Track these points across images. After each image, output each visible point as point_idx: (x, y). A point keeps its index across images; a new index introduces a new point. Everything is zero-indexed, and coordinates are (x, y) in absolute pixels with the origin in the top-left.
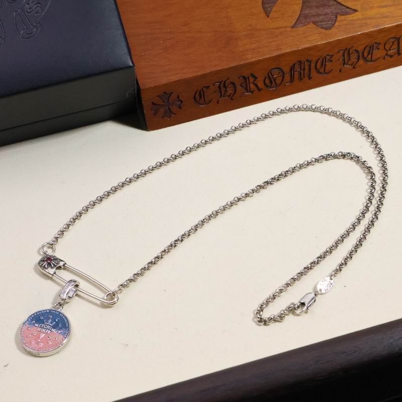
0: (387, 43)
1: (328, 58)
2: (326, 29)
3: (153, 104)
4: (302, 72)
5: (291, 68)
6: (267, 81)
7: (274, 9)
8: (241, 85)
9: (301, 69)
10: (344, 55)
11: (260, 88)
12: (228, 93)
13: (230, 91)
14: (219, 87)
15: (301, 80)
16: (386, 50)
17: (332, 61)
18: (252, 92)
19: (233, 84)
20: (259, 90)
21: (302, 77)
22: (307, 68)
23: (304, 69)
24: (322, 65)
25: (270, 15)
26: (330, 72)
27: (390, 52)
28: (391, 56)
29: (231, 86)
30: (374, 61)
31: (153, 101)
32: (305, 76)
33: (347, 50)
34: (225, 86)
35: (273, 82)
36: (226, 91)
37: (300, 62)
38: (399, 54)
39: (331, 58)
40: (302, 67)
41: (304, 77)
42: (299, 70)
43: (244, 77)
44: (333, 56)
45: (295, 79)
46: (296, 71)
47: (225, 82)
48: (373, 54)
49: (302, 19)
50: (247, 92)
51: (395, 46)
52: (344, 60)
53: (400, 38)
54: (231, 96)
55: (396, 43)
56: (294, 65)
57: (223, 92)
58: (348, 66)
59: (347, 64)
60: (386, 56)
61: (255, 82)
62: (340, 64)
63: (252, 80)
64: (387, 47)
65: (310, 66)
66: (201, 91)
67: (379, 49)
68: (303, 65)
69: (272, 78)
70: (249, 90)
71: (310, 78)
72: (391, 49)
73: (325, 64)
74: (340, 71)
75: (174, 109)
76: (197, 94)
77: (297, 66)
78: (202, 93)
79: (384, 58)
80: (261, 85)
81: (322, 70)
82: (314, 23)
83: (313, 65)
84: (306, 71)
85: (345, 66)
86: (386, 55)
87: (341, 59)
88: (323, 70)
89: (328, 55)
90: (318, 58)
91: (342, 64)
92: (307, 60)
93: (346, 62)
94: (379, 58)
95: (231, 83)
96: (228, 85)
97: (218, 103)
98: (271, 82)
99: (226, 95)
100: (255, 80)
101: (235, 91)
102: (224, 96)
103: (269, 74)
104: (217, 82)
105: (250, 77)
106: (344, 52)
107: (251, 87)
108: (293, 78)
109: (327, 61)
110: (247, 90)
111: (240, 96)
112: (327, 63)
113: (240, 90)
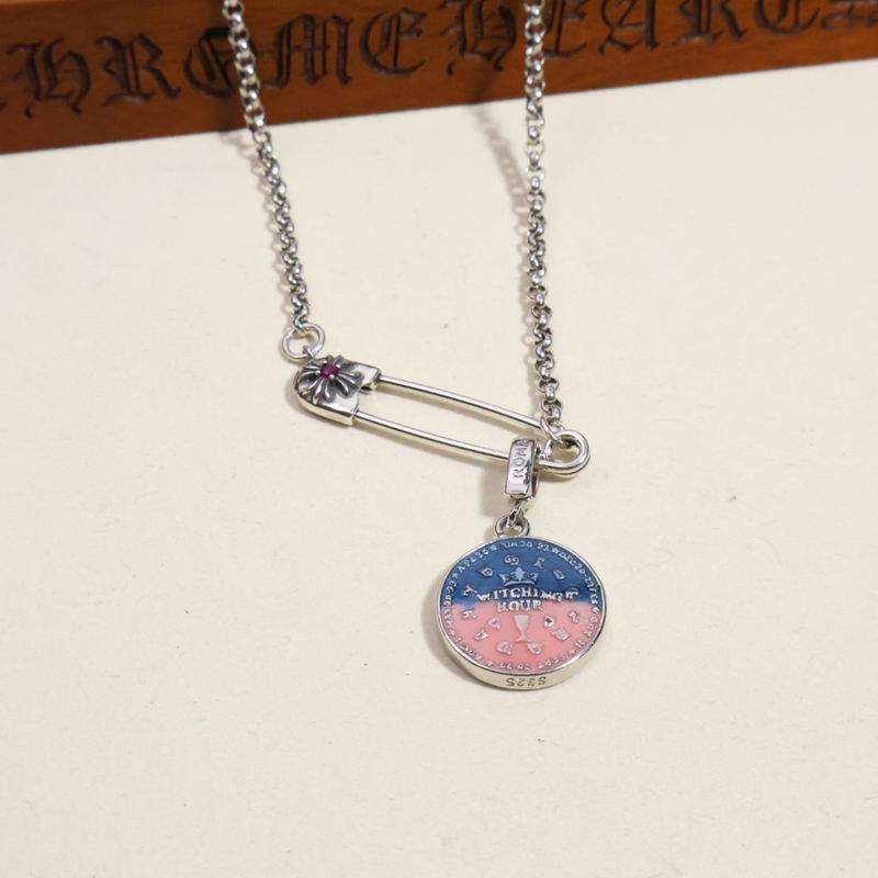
1: (407, 19)
4: (318, 55)
5: (280, 35)
6: (197, 68)
8: (106, 67)
9: (313, 43)
10: (461, 19)
11: (174, 87)
12: (63, 89)
13: (69, 83)
14: (31, 63)
15: (315, 79)
16: (608, 23)
17: (419, 33)
18: (147, 97)
19: (80, 59)
20: (172, 93)
21: (318, 69)
22: (333, 42)
23: (325, 48)
24: (388, 40)
26: (414, 69)
27: (620, 34)
28: (627, 47)
29: (70, 63)
30: (567, 55)
32: (328, 67)
33: (473, 5)
34: (48, 60)
35: (218, 74)
36: (54, 81)
37: (309, 18)
38: (653, 44)
39: (417, 22)
40: (319, 42)
41: (325, 72)
42: (308, 45)
43: (115, 43)
44: (423, 15)
45: (292, 76)
46: (298, 48)
47: (49, 48)
48: (565, 28)
50: (130, 93)
51: (639, 15)
52: (463, 36)
54: (72, 100)
55: (642, 3)
56: (289, 26)
57: (44, 83)
58: (477, 58)
59: (473, 51)
60: (608, 46)
61: (156, 66)
62: (450, 48)
63: (143, 55)
64: (613, 14)
65: (344, 38)
67: (582, 16)
68: (319, 31)
69: (214, 64)
70: (134, 89)
71: (345, 79)
72: (625, 22)
73: (397, 41)
74: (450, 71)
77: (298, 35)
79: (601, 49)
80: (175, 77)
81: (386, 58)
83: (354, 39)
84: (332, 54)
85: (468, 56)
86: (610, 39)
87: (452, 31)
88: (391, 58)
89: (407, 11)
90: (373, 14)
91: (457, 47)
92: (335, 17)
93: (470, 43)
94: (584, 45)
95: (72, 54)
96: (62, 60)
97: (28, 114)
98: (210, 73)
99: (56, 92)
100: (154, 58)
101: (87, 85)
102: (49, 97)
103: (205, 44)
104: (25, 46)
105: (138, 47)
106: (463, 10)
107: (141, 81)
108: (285, 69)
109: (403, 29)
110: (129, 86)
111: (106, 104)
112: (404, 39)
113: (103, 82)
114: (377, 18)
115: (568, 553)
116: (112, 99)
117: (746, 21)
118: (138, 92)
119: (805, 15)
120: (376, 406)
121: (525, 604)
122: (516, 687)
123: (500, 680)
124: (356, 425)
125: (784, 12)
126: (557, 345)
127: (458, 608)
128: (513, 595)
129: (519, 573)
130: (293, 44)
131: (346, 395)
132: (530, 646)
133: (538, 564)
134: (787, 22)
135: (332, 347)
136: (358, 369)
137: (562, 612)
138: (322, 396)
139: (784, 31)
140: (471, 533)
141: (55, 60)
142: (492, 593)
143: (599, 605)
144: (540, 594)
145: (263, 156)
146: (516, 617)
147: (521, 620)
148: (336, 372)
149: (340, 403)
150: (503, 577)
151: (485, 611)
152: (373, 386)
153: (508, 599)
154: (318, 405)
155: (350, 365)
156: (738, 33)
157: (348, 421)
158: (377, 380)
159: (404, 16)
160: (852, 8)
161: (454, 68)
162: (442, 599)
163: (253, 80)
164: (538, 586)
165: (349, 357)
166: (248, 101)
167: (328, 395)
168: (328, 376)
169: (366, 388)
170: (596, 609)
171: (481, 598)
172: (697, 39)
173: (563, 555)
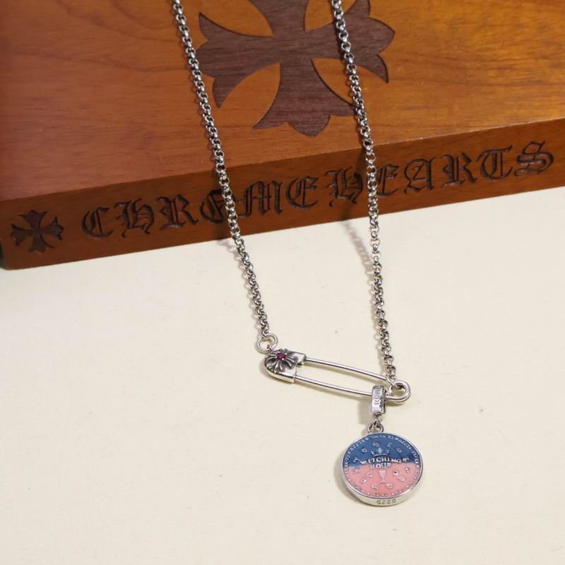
0: (410, 167)
1: (309, 181)
2: (309, 135)
3: (14, 226)
4: (265, 200)
5: (247, 191)
6: (206, 209)
7: (230, 95)
8: (161, 211)
9: (263, 195)
10: (336, 180)
11: (195, 220)
12: (141, 222)
13: (144, 220)
14: (125, 211)
15: (264, 212)
16: (408, 178)
17: (315, 187)
18: (182, 225)
19: (149, 208)
20: (194, 222)
21: (266, 208)
22: (273, 194)
23: (269, 197)
24: (300, 192)
25: (223, 105)
26: (313, 204)
27: (414, 183)
28: (418, 190)
29: (145, 210)
30: (388, 194)
31: (14, 223)
32: (271, 207)
33: (342, 172)
34: (134, 209)
35: (217, 212)
36: (136, 220)
37: (261, 183)
38: (431, 187)
39: (314, 182)
40: (266, 194)
41: (269, 209)
42: (261, 196)
43: (167, 200)
44: (317, 179)
45: (253, 211)
46: (256, 197)
47: (134, 203)
48: (386, 181)
49: (273, 117)
50: (174, 223)
51: (424, 173)
52: (337, 188)
53: (431, 161)
54: (145, 228)
55: (425, 168)
56: (251, 187)
57: (131, 221)
58: (343, 198)
59: (342, 195)
60: (409, 189)
61: (186, 209)
62: (330, 194)
63: (179, 204)
64: (410, 173)
65: (278, 191)
66: (95, 214)
67: (395, 175)
68: (266, 189)
69: (214, 206)
70: (175, 221)
71: (279, 212)
72: (417, 177)
73: (304, 192)
74: (331, 205)
75: (50, 239)
76: (88, 218)
77: (255, 190)
78: (96, 218)
79: (405, 191)
80: (196, 214)
81: (299, 200)
82: (291, 124)
83: (283, 191)
84: (272, 199)
85: (339, 197)
86: (409, 186)
87: (331, 186)
88: (302, 201)
89: (308, 177)
90: (292, 180)
91: (334, 194)
92: (274, 182)
93: (340, 192)
94: (397, 190)
95: (145, 206)
96: (140, 210)
97: (123, 236)
98: (212, 211)
99: (136, 225)
100: (185, 206)
101: (152, 221)
102: (134, 227)
103: (210, 197)
104: (122, 203)
105: (177, 200)
106: (336, 175)
107: (179, 217)
108: (249, 209)
109: (307, 186)
110: (173, 220)
111: (161, 229)
112: (307, 190)
113: (160, 219)
114: (294, 181)
115: (403, 440)
116: (165, 226)
117: (476, 174)
118: (178, 223)
119: (505, 170)
120: (305, 372)
121: (384, 465)
122: (381, 505)
123: (374, 501)
124: (295, 382)
125: (495, 169)
126: (392, 339)
127: (351, 468)
128: (377, 461)
129: (380, 451)
130: (253, 196)
131: (290, 368)
132: (387, 485)
133: (389, 445)
134: (497, 174)
135: (282, 345)
136: (295, 355)
137: (402, 469)
138: (279, 369)
139: (495, 178)
140: (356, 432)
141: (137, 209)
142: (367, 461)
143: (419, 464)
144: (390, 460)
145: (241, 252)
146: (380, 471)
147: (382, 472)
148: (285, 357)
149: (288, 372)
150: (372, 452)
151: (365, 469)
152: (303, 363)
153: (375, 463)
154: (277, 373)
155: (291, 353)
156: (473, 180)
157: (292, 380)
158: (305, 360)
159: (307, 180)
160: (529, 165)
161: (332, 204)
162: (344, 464)
163: (234, 214)
164: (389, 456)
165: (290, 349)
166: (232, 225)
167: (281, 368)
168: (281, 359)
169: (300, 364)
170: (418, 466)
171: (363, 463)
172: (452, 184)
173: (400, 441)
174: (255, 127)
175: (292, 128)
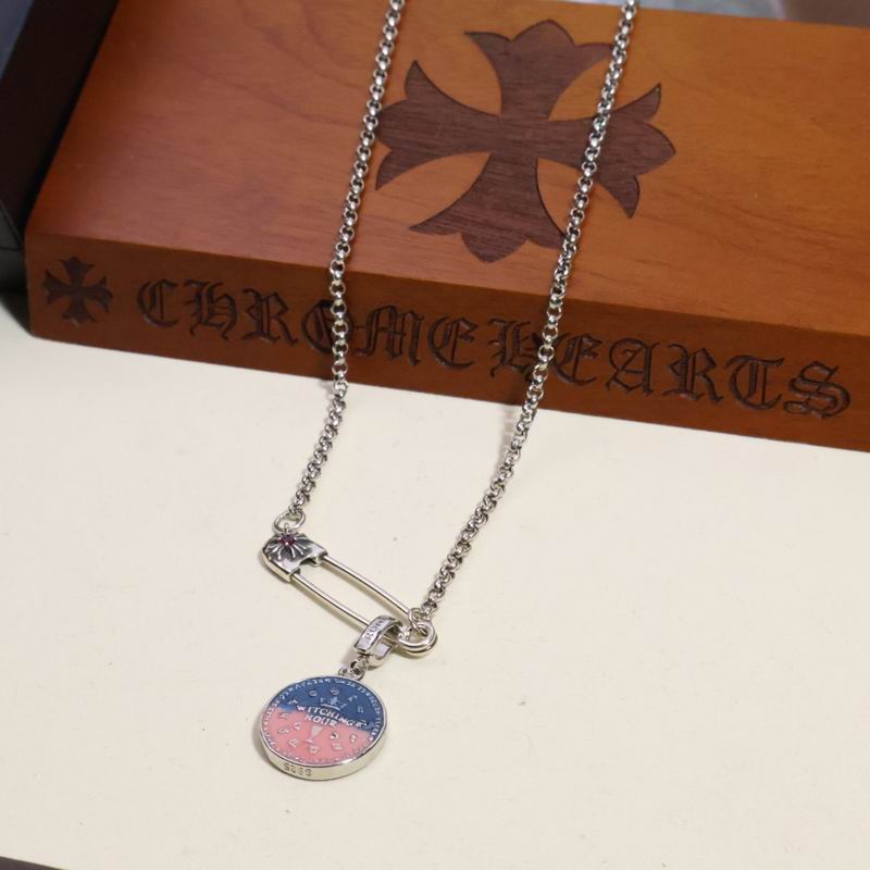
0: (624, 347)
1: (464, 327)
2: (483, 258)
3: (48, 274)
4: (397, 338)
5: (372, 316)
6: (311, 327)
7: (397, 179)
8: (249, 311)
9: (394, 328)
10: (504, 336)
11: (294, 338)
12: (218, 320)
13: (222, 317)
14: (198, 296)
15: (394, 355)
16: (614, 366)
17: (473, 338)
18: (275, 340)
19: (232, 301)
20: (292, 341)
21: (397, 350)
22: (409, 330)
23: (403, 334)
24: (449, 339)
25: (383, 188)
26: (467, 365)
27: (624, 376)
29: (225, 302)
30: (581, 383)
31: (49, 269)
32: (403, 349)
33: (513, 326)
34: (211, 300)
35: (325, 335)
36: (212, 313)
37: (393, 309)
38: (649, 391)
39: (471, 330)
40: (398, 329)
41: (401, 352)
42: (391, 329)
43: (257, 295)
44: (476, 326)
45: (377, 349)
46: (384, 329)
47: (214, 287)
48: (581, 361)
50: (263, 334)
51: (638, 364)
52: (503, 351)
53: (654, 346)
54: (223, 330)
55: (641, 355)
56: (379, 310)
57: (205, 312)
58: (513, 369)
59: (510, 363)
60: (613, 382)
61: (282, 318)
62: (494, 356)
63: (275, 307)
64: (619, 359)
65: (416, 331)
66: (157, 288)
67: (595, 355)
68: (400, 320)
69: (323, 325)
70: (265, 330)
71: (413, 355)
72: (628, 368)
73: (455, 342)
74: (492, 374)
75: (92, 306)
76: (147, 294)
77: (384, 320)
78: (158, 293)
79: (608, 385)
80: (295, 329)
81: (446, 353)
84: (408, 339)
85: (507, 365)
86: (615, 378)
87: (496, 344)
88: (449, 353)
89: (464, 320)
90: (442, 317)
91: (499, 358)
92: (412, 312)
93: (508, 357)
94: (595, 379)
95: (226, 296)
96: (219, 299)
97: (192, 333)
98: (319, 332)
99: (210, 321)
100: (281, 313)
101: (233, 323)
102: (206, 323)
103: (318, 310)
104: (197, 283)
105: (272, 301)
106: (505, 328)
107: (271, 327)
108: (372, 342)
109: (460, 333)
110: (262, 330)
111: (244, 338)
112: (459, 340)
113: (246, 321)
114: (443, 320)
115: (375, 698)
116: (250, 335)
117: (723, 389)
118: (268, 335)
119: (770, 397)
120: (314, 576)
121: (325, 721)
122: (290, 772)
123: (280, 763)
124: (292, 583)
125: (752, 391)
127: (280, 710)
128: (321, 713)
129: (334, 701)
130: (381, 325)
131: (292, 559)
132: (312, 747)
133: (351, 699)
134: (756, 399)
135: (308, 529)
136: (310, 546)
137: (349, 732)
138: (275, 555)
139: (753, 405)
141: (215, 297)
142: (307, 709)
143: (375, 737)
144: (340, 718)
145: (339, 400)
146: (314, 726)
147: (316, 729)
148: (292, 542)
149: (290, 566)
150: (322, 699)
151: (299, 718)
152: (317, 560)
153: (318, 714)
154: (271, 561)
155: (307, 542)
156: (716, 398)
157: (287, 578)
158: (323, 556)
159: (462, 324)
160: (809, 399)
161: (495, 372)
162: (273, 701)
163: (342, 343)
164: (343, 713)
165: (310, 537)
166: (338, 357)
167: (280, 558)
168: (285, 543)
169: (311, 561)
170: (372, 739)
171: (300, 708)
172: (683, 395)
173: (372, 698)
174: (414, 228)
175: (463, 244)
